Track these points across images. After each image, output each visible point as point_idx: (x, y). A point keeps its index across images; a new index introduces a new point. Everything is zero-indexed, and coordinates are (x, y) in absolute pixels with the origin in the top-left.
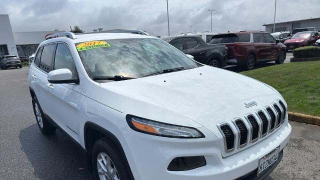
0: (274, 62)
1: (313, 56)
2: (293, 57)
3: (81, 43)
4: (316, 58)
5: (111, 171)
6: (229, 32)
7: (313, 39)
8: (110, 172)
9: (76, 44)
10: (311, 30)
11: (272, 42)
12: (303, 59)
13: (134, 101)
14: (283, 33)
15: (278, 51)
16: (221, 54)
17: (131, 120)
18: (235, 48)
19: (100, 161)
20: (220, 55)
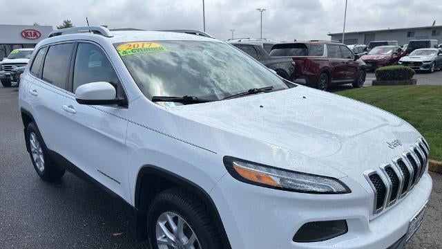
0: (351, 84)
1: (400, 79)
2: (375, 79)
3: (123, 43)
4: (404, 81)
5: (184, 240)
6: (295, 41)
7: (395, 56)
8: (182, 243)
9: (116, 45)
10: (392, 44)
11: (349, 58)
12: (389, 81)
13: (229, 136)
14: (357, 46)
15: (357, 70)
16: (288, 71)
17: (232, 164)
18: (304, 63)
19: (162, 225)
20: (286, 72)
